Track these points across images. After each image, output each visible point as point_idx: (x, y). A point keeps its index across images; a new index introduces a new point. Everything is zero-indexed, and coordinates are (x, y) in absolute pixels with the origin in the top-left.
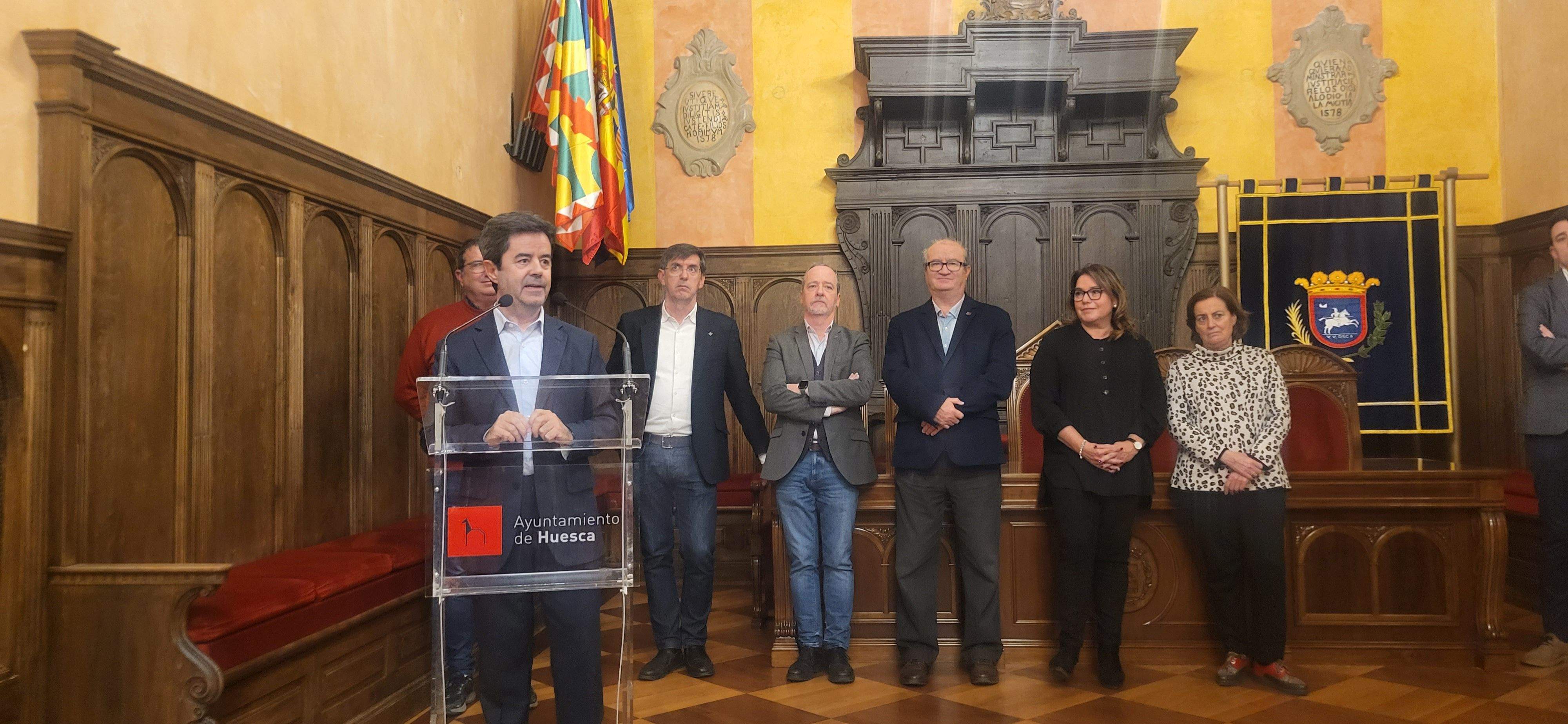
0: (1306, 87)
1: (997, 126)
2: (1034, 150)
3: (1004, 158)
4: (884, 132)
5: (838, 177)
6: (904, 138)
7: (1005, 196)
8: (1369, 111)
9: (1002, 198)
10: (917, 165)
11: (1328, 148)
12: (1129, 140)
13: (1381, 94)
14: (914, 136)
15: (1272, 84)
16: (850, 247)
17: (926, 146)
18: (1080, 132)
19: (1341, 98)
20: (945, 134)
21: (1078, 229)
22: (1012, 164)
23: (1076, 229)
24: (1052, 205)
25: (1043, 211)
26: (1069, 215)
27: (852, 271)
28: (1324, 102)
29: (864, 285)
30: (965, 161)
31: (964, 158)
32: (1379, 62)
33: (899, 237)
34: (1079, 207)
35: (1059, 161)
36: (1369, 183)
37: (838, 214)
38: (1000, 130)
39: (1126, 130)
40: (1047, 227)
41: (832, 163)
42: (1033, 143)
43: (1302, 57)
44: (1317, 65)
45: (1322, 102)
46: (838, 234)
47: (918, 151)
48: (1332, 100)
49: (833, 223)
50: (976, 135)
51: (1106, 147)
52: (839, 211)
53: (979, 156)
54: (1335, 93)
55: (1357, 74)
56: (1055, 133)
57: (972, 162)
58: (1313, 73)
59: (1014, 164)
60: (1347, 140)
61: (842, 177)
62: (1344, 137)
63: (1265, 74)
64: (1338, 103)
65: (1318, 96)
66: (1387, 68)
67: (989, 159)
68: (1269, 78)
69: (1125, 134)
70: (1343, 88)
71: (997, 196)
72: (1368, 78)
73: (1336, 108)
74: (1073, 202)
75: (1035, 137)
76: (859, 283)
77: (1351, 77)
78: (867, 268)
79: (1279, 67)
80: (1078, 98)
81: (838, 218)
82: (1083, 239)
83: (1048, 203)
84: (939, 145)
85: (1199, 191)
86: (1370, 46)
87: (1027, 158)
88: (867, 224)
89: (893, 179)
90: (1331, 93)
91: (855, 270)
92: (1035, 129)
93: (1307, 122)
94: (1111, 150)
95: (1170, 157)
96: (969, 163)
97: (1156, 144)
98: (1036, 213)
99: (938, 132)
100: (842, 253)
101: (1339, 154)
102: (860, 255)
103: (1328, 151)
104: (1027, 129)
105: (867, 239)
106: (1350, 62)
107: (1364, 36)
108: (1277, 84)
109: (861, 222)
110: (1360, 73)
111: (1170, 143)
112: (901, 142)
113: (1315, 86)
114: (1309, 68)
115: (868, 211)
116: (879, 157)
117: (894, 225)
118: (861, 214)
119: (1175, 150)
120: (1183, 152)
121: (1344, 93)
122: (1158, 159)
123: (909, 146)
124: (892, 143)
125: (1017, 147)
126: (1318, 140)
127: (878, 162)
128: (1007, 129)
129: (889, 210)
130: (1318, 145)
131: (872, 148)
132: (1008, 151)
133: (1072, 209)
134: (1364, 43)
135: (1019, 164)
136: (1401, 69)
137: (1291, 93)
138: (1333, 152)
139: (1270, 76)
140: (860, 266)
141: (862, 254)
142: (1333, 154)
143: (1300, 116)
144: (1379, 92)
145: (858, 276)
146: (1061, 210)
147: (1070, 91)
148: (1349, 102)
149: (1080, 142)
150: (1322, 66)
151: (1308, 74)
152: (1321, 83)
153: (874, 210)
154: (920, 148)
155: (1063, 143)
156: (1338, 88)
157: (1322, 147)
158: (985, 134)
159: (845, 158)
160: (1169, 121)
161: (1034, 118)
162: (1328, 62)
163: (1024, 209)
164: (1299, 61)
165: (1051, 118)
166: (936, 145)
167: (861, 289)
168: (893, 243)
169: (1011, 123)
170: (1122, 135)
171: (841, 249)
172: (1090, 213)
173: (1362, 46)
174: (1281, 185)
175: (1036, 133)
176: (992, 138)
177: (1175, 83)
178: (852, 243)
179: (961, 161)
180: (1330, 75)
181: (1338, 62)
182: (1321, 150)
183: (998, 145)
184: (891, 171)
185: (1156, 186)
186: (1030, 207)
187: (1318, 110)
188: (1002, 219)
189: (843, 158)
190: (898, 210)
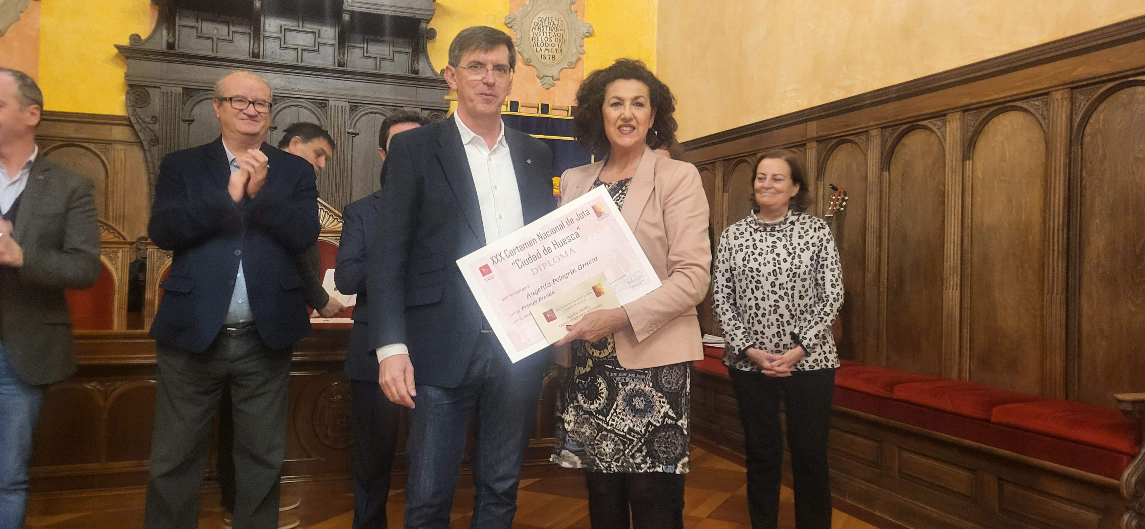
0: (531, 36)
1: (285, 29)
2: (318, 55)
3: (292, 58)
4: (177, 19)
5: (129, 55)
6: (197, 28)
7: (290, 90)
8: (574, 60)
9: (287, 92)
10: (209, 54)
11: (545, 84)
12: (397, 56)
13: (582, 48)
14: (208, 28)
15: (508, 29)
16: (140, 121)
17: (219, 37)
18: (357, 45)
19: (556, 47)
20: (237, 29)
21: (353, 126)
22: (297, 63)
23: (351, 124)
24: (331, 103)
25: (324, 107)
26: (345, 113)
27: (141, 143)
28: (543, 48)
29: (152, 156)
30: (256, 55)
31: (253, 53)
32: (581, 24)
33: (190, 115)
34: (354, 107)
35: (339, 66)
36: (568, 111)
37: (128, 88)
38: (288, 33)
39: (395, 49)
40: (325, 120)
41: (125, 42)
42: (317, 48)
43: (530, 12)
44: (540, 19)
45: (542, 48)
46: (127, 107)
47: (211, 41)
48: (548, 48)
49: (123, 98)
50: (267, 34)
51: (378, 60)
52: (130, 86)
53: (268, 53)
54: (551, 43)
55: (567, 31)
56: (336, 42)
57: (261, 57)
58: (537, 25)
59: (299, 64)
60: (558, 80)
61: (133, 55)
62: (556, 77)
63: (504, 21)
64: (552, 51)
65: (539, 43)
66: (587, 29)
67: (278, 57)
68: (506, 24)
69: (394, 52)
70: (556, 40)
71: (283, 90)
72: (574, 35)
73: (551, 54)
74: (349, 102)
75: (319, 44)
76: (148, 153)
77: (562, 32)
78: (155, 140)
79: (513, 17)
80: (352, 13)
81: (128, 93)
82: (358, 134)
83: (328, 100)
84: (230, 38)
85: (449, 104)
86: (576, 12)
87: (311, 60)
88: (157, 100)
89: (184, 63)
90: (548, 42)
91: (145, 143)
92: (319, 37)
93: (531, 61)
94: (382, 62)
95: (429, 74)
96: (259, 57)
97: (418, 63)
98: (317, 108)
99: (231, 27)
100: (131, 125)
101: (551, 89)
102: (150, 128)
103: (545, 85)
104: (311, 36)
105: (157, 114)
106: (562, 21)
107: (573, 3)
108: (512, 29)
109: (152, 98)
110: (569, 31)
111: (429, 64)
112: (194, 31)
113: (538, 36)
114: (534, 21)
115: (158, 89)
116: (171, 41)
117: (184, 104)
118: (151, 91)
119: (433, 70)
120: (439, 73)
121: (557, 44)
122: (420, 75)
123: (202, 35)
124: (185, 31)
125: (302, 50)
126: (538, 77)
127: (171, 46)
128: (294, 33)
129: (180, 90)
130: (538, 81)
131: (165, 32)
132: (294, 52)
133: (348, 108)
134: (572, 8)
135: (303, 64)
136: (596, 32)
137: (521, 38)
138: (548, 87)
139: (506, 23)
140: (149, 139)
141: (151, 127)
142: (548, 89)
143: (526, 57)
144: (581, 47)
145: (146, 147)
146: (338, 108)
147: (345, 7)
148: (561, 51)
149: (358, 52)
150: (542, 20)
151: (533, 25)
152: (542, 34)
153: (164, 89)
154: (212, 38)
155: (342, 52)
156: (553, 39)
157: (541, 83)
158: (274, 35)
159: (136, 38)
160: (430, 46)
161: (318, 27)
162: (547, 18)
163: (307, 104)
164: (527, 14)
165: (333, 30)
166: (227, 38)
167: (149, 160)
168: (183, 120)
169: (298, 29)
170: (391, 52)
171: (131, 122)
172: (363, 113)
173: (571, 11)
174: (507, 106)
175: (320, 40)
176: (280, 39)
177: (432, 13)
178: (142, 116)
179: (251, 55)
180: (548, 29)
181: (554, 19)
182: (540, 84)
183: (285, 46)
184: (182, 55)
185: (416, 96)
186: (312, 103)
187: (539, 54)
188: (288, 109)
189: (135, 38)
190: (189, 92)
